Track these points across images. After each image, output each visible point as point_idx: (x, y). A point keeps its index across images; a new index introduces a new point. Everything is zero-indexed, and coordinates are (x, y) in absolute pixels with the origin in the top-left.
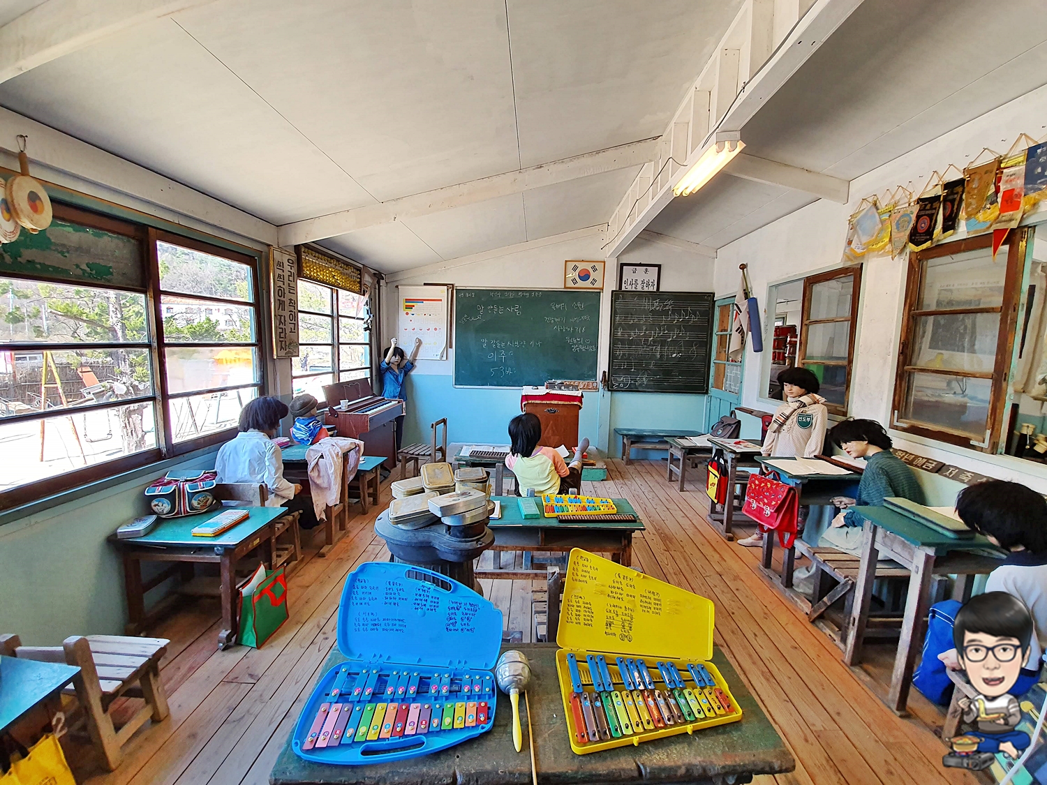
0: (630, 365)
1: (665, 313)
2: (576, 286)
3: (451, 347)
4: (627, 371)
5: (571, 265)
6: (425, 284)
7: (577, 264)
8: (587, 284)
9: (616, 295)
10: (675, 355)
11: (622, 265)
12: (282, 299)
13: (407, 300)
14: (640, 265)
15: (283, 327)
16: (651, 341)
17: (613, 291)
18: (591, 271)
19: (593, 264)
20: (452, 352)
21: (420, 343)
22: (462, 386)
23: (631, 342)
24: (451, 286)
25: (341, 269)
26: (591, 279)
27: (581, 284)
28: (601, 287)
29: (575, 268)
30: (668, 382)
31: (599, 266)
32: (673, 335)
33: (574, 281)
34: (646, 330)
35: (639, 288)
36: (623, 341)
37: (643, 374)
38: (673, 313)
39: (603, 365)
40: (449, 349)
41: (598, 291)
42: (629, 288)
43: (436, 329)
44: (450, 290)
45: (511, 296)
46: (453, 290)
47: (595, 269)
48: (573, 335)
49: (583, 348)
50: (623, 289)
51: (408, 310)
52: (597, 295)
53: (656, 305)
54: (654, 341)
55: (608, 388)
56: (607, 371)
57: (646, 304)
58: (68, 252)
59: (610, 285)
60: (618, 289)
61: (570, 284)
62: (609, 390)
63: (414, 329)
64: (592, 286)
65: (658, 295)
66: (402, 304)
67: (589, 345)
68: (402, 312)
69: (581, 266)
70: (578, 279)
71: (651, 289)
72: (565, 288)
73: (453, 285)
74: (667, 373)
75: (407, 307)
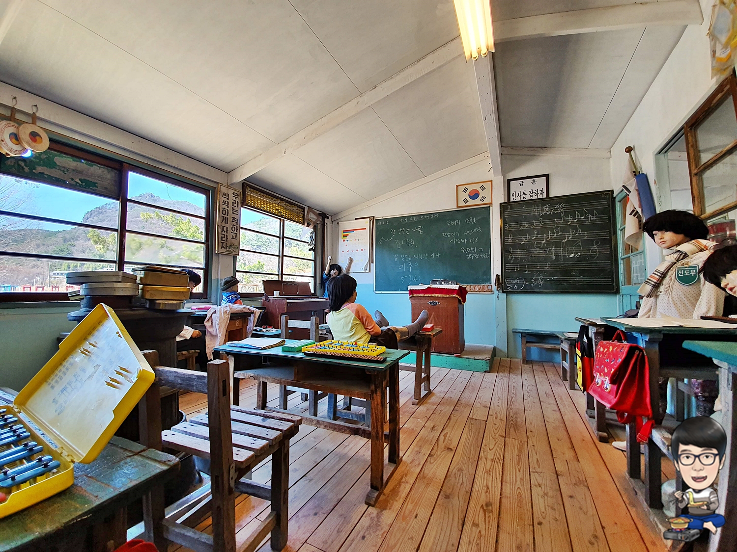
0: (523, 268)
1: (558, 216)
2: (467, 204)
3: (373, 263)
4: (521, 274)
5: (462, 189)
6: (356, 219)
7: (467, 187)
8: (477, 201)
9: (503, 207)
10: (573, 255)
11: (509, 181)
12: (226, 216)
13: (344, 232)
14: (527, 178)
15: (225, 234)
16: (544, 244)
17: (501, 204)
18: (480, 190)
19: (481, 185)
20: (373, 266)
21: (351, 261)
22: (380, 292)
23: (522, 247)
24: (372, 218)
25: (285, 206)
26: (480, 197)
27: (471, 202)
28: (491, 202)
29: (465, 190)
30: (567, 282)
31: (487, 186)
32: (569, 237)
33: (465, 201)
34: (537, 234)
35: (528, 197)
36: (514, 247)
37: (539, 275)
38: (566, 214)
39: (496, 268)
40: (371, 264)
41: (488, 205)
42: (518, 199)
43: (362, 250)
44: (372, 221)
45: (416, 219)
46: (374, 220)
47: (483, 188)
48: (467, 246)
49: (477, 256)
50: (512, 200)
51: (344, 238)
52: (487, 209)
53: (547, 210)
54: (548, 243)
55: (502, 290)
56: (500, 274)
57: (536, 211)
58: (68, 171)
59: (499, 198)
60: (506, 201)
61: (462, 204)
62: (503, 292)
63: (348, 251)
64: (482, 203)
65: (549, 200)
66: (341, 234)
67: (482, 252)
68: (341, 239)
69: (470, 188)
70: (468, 199)
71: (540, 197)
72: (458, 207)
73: (373, 217)
74: (566, 273)
75: (345, 236)
